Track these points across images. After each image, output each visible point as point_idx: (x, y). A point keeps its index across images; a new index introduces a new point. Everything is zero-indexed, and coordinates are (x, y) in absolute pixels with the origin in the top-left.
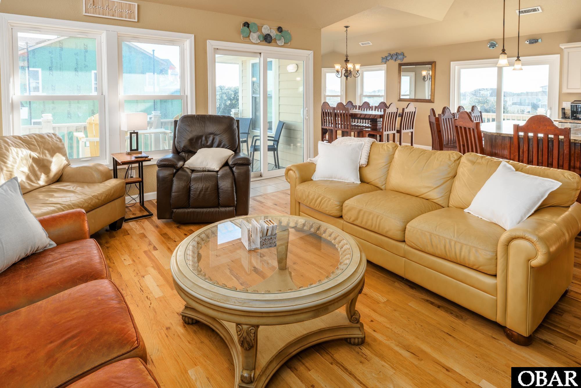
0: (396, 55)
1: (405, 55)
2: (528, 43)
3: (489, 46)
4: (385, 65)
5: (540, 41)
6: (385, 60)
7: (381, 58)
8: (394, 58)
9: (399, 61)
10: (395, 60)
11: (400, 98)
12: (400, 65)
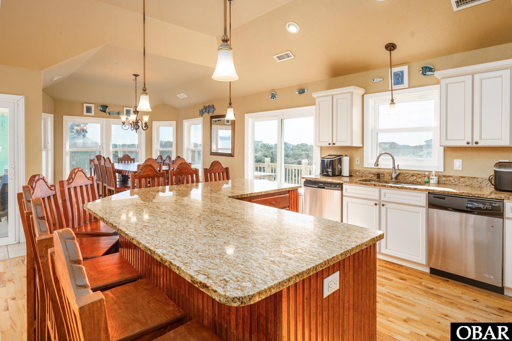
0: (209, 107)
1: (215, 107)
2: (297, 93)
3: (270, 96)
4: (202, 118)
5: (306, 90)
6: (202, 113)
7: (199, 111)
8: (208, 110)
9: (211, 114)
10: (208, 113)
11: (211, 152)
12: (212, 117)
